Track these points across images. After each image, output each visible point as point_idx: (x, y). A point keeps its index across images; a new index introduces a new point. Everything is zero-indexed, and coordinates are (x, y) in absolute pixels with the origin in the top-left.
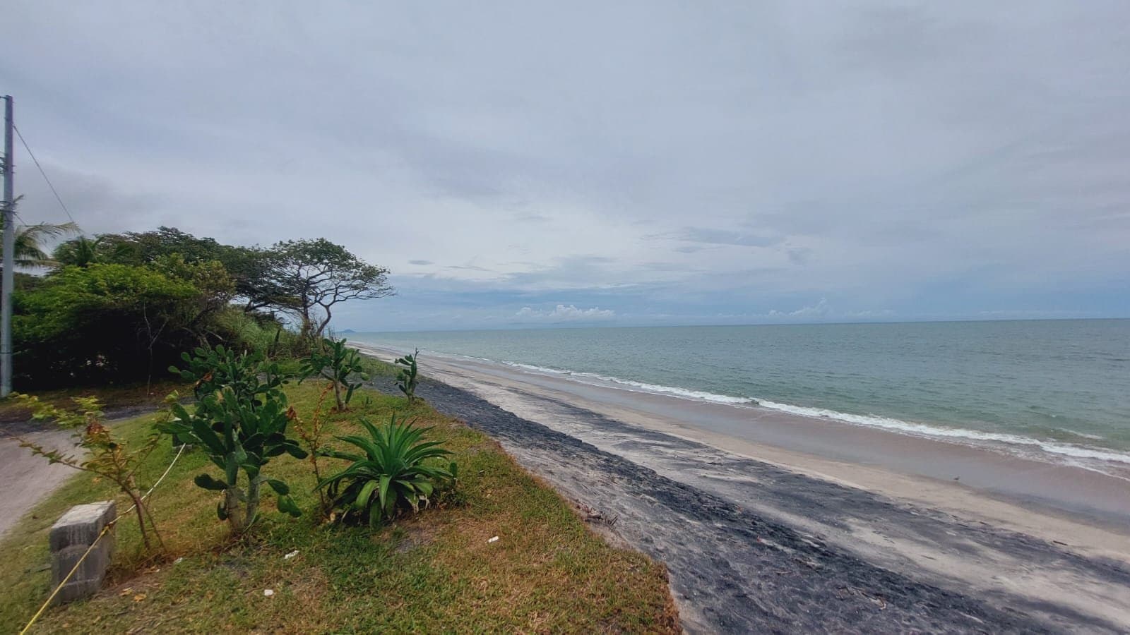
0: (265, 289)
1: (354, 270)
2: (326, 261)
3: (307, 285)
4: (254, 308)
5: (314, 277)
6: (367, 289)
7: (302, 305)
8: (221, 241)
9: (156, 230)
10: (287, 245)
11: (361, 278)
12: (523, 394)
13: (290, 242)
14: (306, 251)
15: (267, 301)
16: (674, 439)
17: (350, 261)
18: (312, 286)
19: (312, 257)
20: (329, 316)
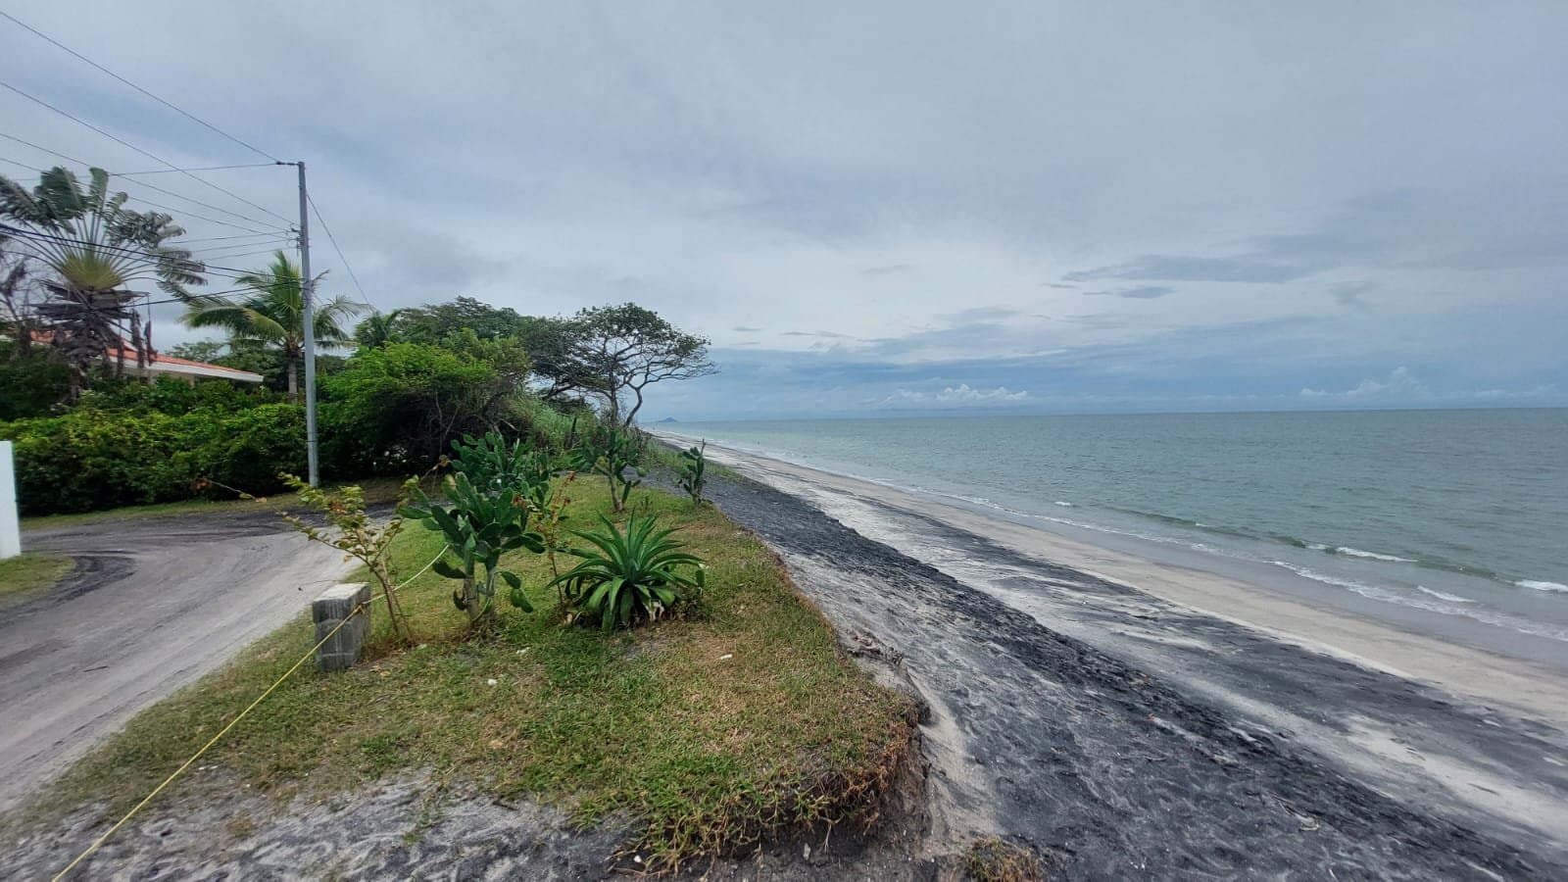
0: (568, 369)
1: (669, 342)
2: (636, 331)
3: (615, 362)
4: (559, 391)
5: (622, 352)
6: (682, 365)
7: (611, 386)
8: (522, 312)
9: (454, 301)
10: (591, 314)
11: (676, 351)
12: (880, 506)
13: (594, 309)
14: (612, 320)
15: (572, 383)
16: (1092, 579)
17: (663, 330)
18: (621, 363)
19: (620, 328)
20: (640, 401)
